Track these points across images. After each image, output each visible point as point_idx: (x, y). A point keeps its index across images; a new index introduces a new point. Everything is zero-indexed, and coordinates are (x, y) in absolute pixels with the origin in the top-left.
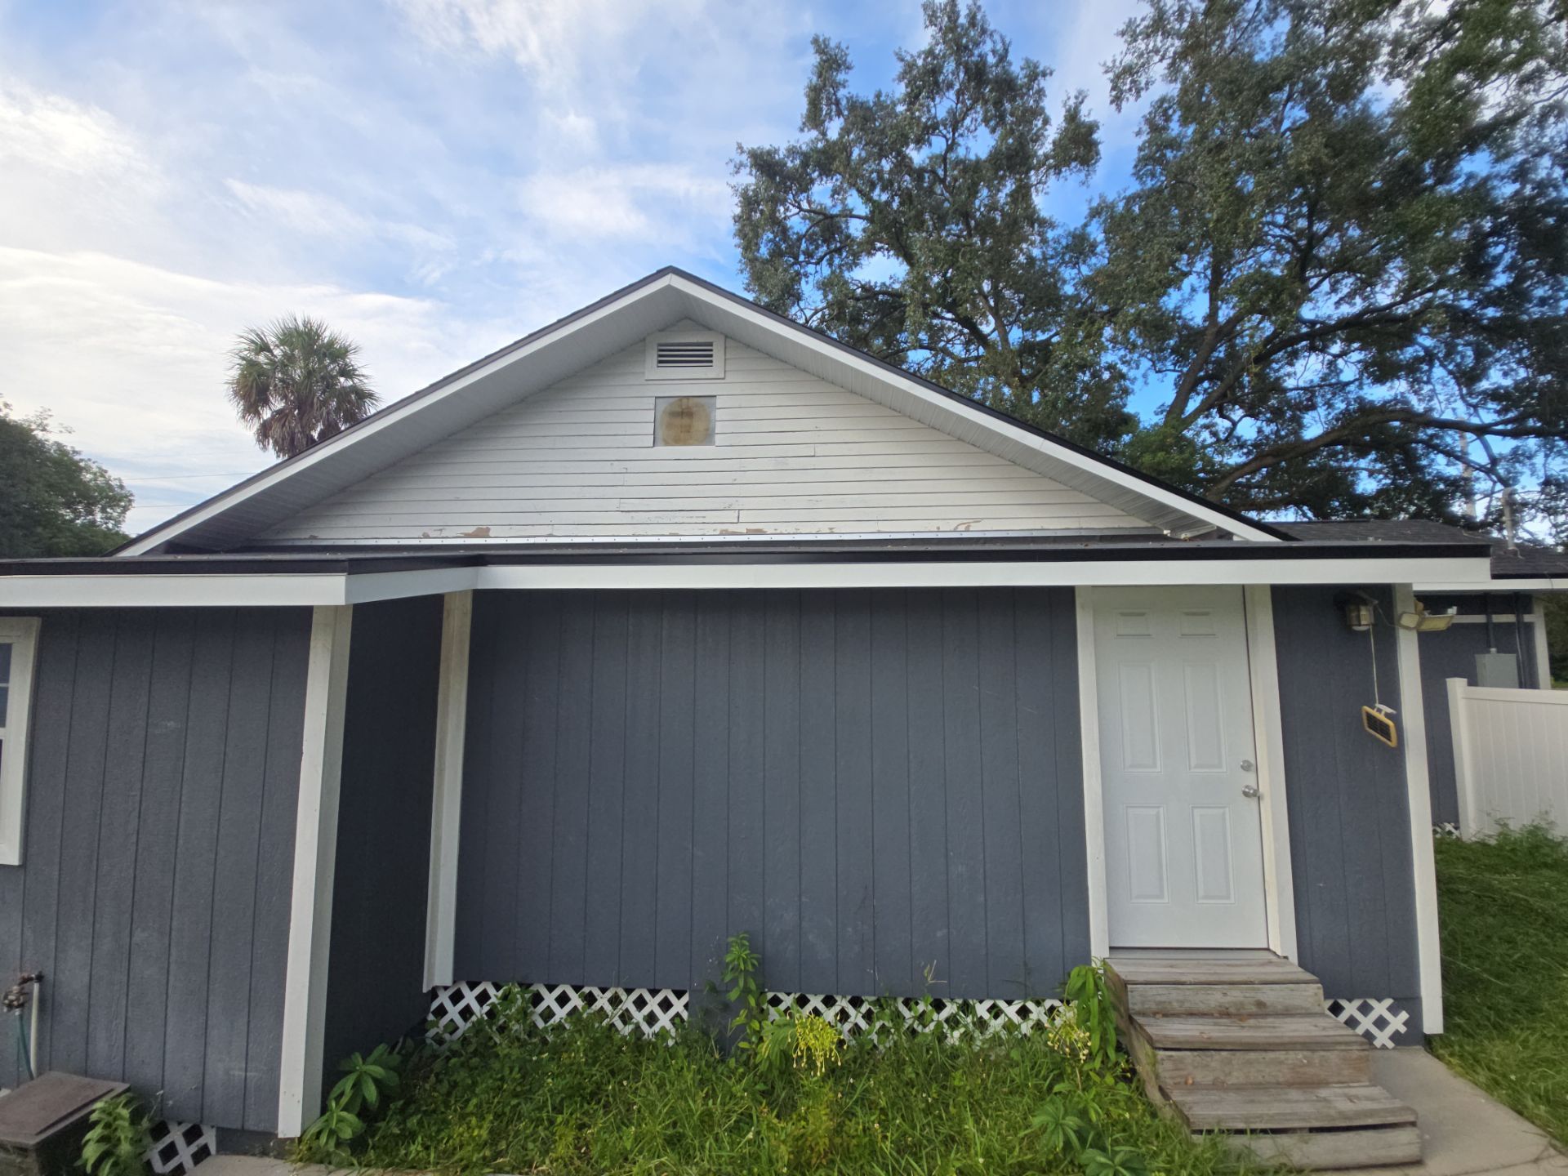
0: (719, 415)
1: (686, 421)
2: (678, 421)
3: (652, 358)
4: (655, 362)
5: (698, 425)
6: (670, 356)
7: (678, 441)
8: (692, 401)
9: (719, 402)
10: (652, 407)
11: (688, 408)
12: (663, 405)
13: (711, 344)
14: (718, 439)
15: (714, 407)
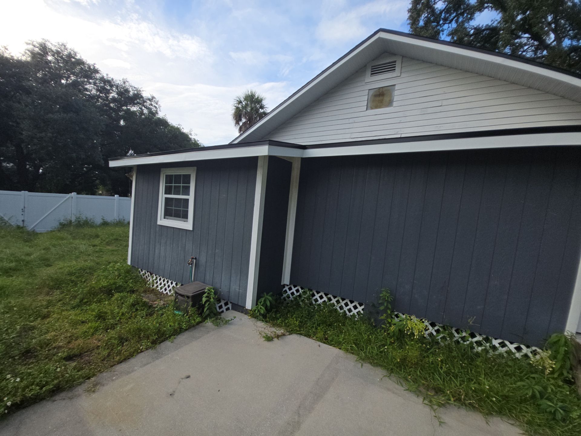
0: (396, 93)
1: (381, 98)
2: (378, 99)
3: (369, 72)
4: (370, 74)
5: (386, 99)
6: (376, 70)
7: (376, 107)
8: (384, 89)
9: (397, 87)
10: (367, 94)
11: (383, 92)
12: (372, 92)
13: (395, 62)
14: (395, 104)
15: (394, 90)
